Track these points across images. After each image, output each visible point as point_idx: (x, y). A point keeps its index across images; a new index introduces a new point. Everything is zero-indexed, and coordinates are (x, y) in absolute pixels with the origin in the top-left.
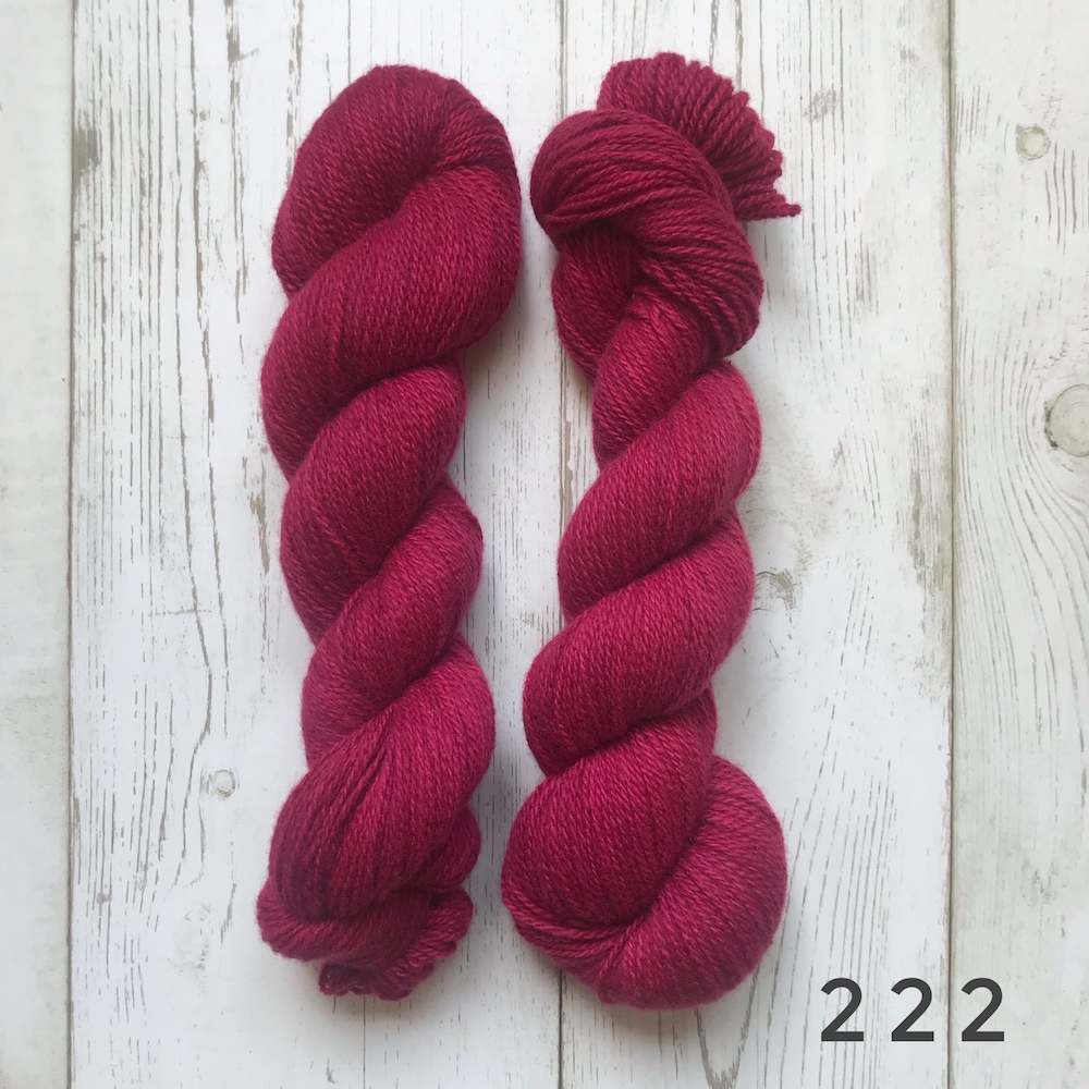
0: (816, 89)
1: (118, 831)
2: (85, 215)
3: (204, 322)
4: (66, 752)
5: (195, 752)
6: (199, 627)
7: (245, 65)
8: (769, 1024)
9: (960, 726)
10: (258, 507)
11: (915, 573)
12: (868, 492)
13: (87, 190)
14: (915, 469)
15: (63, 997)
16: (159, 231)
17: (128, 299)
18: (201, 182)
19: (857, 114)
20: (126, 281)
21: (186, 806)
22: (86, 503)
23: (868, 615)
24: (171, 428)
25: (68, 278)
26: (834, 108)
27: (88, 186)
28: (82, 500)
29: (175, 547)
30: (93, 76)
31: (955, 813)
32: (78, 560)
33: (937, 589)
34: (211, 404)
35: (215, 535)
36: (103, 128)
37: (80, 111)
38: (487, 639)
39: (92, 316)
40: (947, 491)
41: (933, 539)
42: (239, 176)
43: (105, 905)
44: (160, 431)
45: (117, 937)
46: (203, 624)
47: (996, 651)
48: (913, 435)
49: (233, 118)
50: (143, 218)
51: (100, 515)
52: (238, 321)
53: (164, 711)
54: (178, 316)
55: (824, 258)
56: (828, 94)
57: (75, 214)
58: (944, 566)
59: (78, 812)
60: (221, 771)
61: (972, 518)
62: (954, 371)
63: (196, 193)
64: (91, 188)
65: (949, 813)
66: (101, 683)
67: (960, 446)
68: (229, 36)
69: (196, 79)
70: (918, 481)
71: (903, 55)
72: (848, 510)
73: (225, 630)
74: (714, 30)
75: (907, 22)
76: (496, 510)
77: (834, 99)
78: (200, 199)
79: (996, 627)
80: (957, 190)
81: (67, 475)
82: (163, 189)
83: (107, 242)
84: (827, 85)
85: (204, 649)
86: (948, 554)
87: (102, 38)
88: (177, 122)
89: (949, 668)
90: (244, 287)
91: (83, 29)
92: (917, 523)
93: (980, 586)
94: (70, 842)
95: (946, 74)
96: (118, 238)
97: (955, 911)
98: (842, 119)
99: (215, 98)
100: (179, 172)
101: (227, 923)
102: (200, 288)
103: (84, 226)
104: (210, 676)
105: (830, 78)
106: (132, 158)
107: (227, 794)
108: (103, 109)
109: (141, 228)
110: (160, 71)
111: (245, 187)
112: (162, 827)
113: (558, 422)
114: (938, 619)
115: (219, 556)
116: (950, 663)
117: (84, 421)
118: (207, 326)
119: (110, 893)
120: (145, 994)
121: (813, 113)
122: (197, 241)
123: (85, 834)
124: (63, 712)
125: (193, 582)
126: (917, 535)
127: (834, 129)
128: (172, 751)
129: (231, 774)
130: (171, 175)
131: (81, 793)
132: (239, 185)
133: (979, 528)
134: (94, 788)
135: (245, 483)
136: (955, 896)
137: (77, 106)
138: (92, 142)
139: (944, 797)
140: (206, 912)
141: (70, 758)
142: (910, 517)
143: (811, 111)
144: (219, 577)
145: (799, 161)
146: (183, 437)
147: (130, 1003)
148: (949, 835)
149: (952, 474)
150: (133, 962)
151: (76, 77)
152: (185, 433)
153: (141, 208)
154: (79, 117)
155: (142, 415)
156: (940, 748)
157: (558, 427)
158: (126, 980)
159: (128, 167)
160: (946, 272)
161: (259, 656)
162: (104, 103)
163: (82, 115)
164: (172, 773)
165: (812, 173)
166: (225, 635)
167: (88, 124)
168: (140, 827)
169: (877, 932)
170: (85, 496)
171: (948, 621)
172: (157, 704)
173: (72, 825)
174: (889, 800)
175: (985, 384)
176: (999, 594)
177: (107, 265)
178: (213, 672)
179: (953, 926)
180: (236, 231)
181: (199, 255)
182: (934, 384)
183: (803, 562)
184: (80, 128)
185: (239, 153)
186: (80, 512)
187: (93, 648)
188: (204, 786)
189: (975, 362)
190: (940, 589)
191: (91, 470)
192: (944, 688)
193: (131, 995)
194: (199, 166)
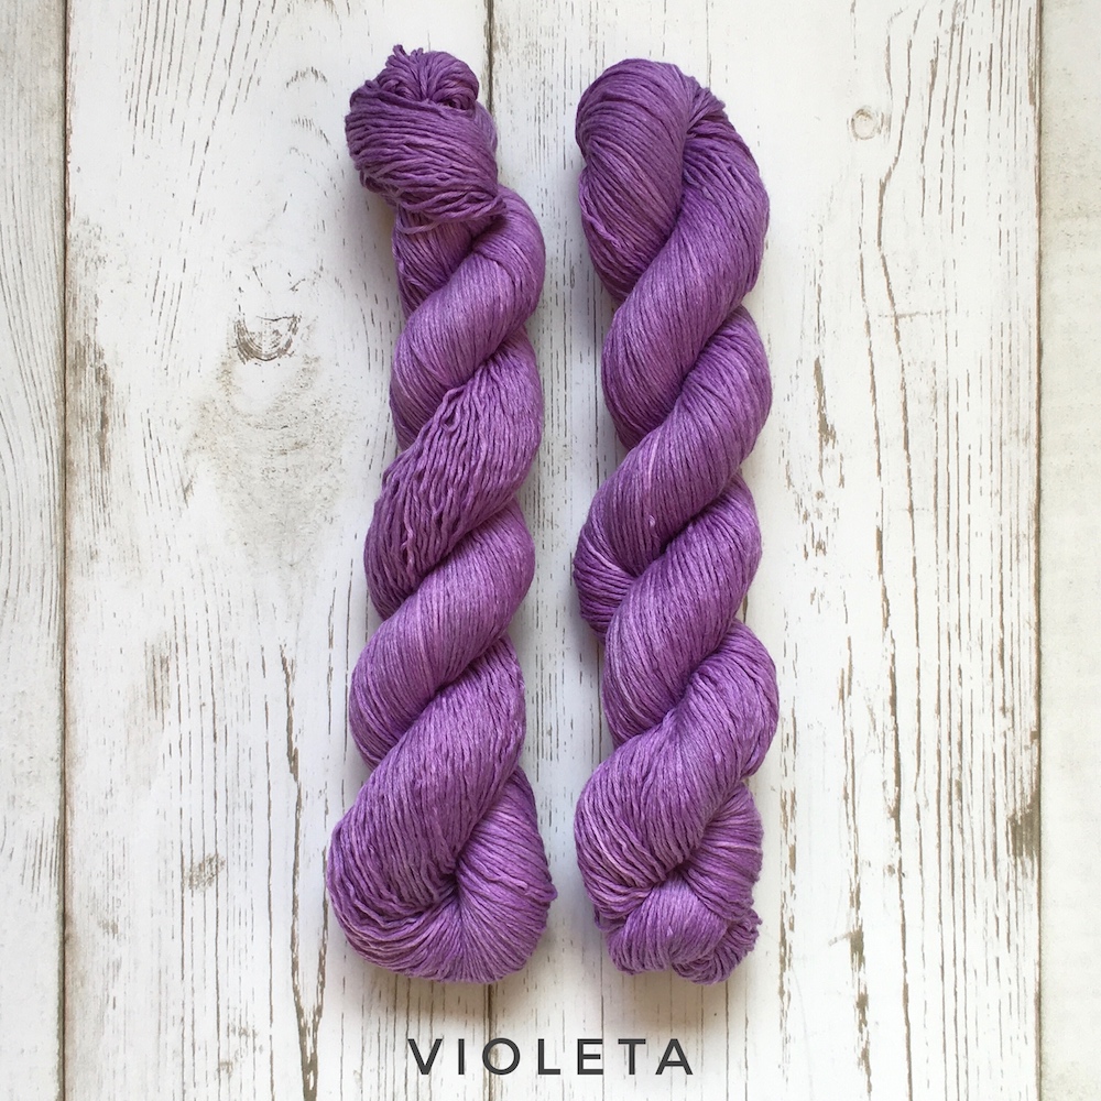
0: (211, 891)
1: (985, 69)
2: (1025, 761)
3: (888, 639)
5: (897, 159)
6: (892, 299)
9: (57, 194)
10: (826, 431)
11: (107, 359)
13: (1023, 789)
14: (104, 473)
16: (939, 741)
17: (975, 665)
18: (892, 795)
20: (978, 685)
21: (908, 98)
22: (1021, 436)
23: (156, 314)
24: (924, 520)
25: (1043, 689)
27: (1022, 793)
29: (919, 388)
33: (82, 343)
34: (880, 547)
35: (875, 400)
36: (1005, 859)
37: (1032, 878)
38: (572, 286)
39: (1015, 645)
40: (71, 448)
41: (85, 395)
42: (850, 801)
44: (937, 517)
46: (889, 302)
47: (18, 274)
48: (107, 511)
49: (857, 867)
50: (958, 757)
51: (1005, 424)
52: (849, 639)
53: (932, 205)
54: (918, 645)
55: (204, 704)
56: (197, 886)
57: (1036, 761)
58: (75, 367)
60: (867, 138)
61: (44, 418)
62: (63, 580)
63: (898, 783)
64: (1018, 791)
67: (57, 498)
69: (900, 912)
70: (102, 459)
71: (115, 929)
72: (178, 429)
73: (863, 295)
75: (111, 964)
77: (191, 879)
78: (894, 775)
80: (59, 777)
81: (1043, 468)
82: (936, 788)
83: (999, 729)
84: (198, 895)
85: (886, 274)
86: (70, 380)
87: (1008, 962)
88: (921, 863)
89: (69, 256)
90: (843, 678)
91: (1030, 972)
92: (103, 414)
93: (36, 346)
95: (68, 906)
96: (987, 735)
99: (878, 891)
100: (918, 807)
102: (893, 677)
103: (1026, 748)
104: (880, 244)
105: (196, 902)
106: (971, 823)
107: (861, 112)
108: (1006, 881)
109: (960, 745)
110: (941, 922)
111: (842, 789)
112: (934, 75)
115: (870, 377)
116: (68, 262)
117: (1024, 528)
118: (884, 634)
121: (214, 864)
122: (896, 729)
125: (899, 349)
126: (103, 401)
128: (922, 160)
129: (856, 136)
130: (927, 804)
131: (1028, 111)
132: (850, 791)
134: (1012, 118)
135: (842, 458)
137: (1036, 885)
138: (1018, 844)
139: (72, 116)
141: (1040, 149)
142: (111, 421)
143: (217, 867)
144: (871, 354)
145: (230, 810)
146: (911, 510)
148: (68, 74)
149: (65, 467)
151: (1037, 918)
152: (908, 515)
153: (961, 767)
154: (1033, 872)
155: (958, 535)
159: (976, 812)
160: (69, 688)
161: (825, 265)
162: (1005, 888)
163: (1029, 876)
165: (216, 797)
166: (863, 290)
167: (1022, 863)
168: (959, 75)
170: (1021, 444)
171: (70, 308)
173: (1038, 73)
174: (133, 112)
175: (29, 565)
176: (16, 337)
177: (998, 704)
180: (852, 740)
181: (894, 713)
182: (85, 565)
183: (226, 371)
184: (1032, 859)
185: (849, 828)
186: (1028, 426)
188: (887, 121)
189: (39, 589)
190: (79, 342)
191: (1015, 472)
194: (896, 814)
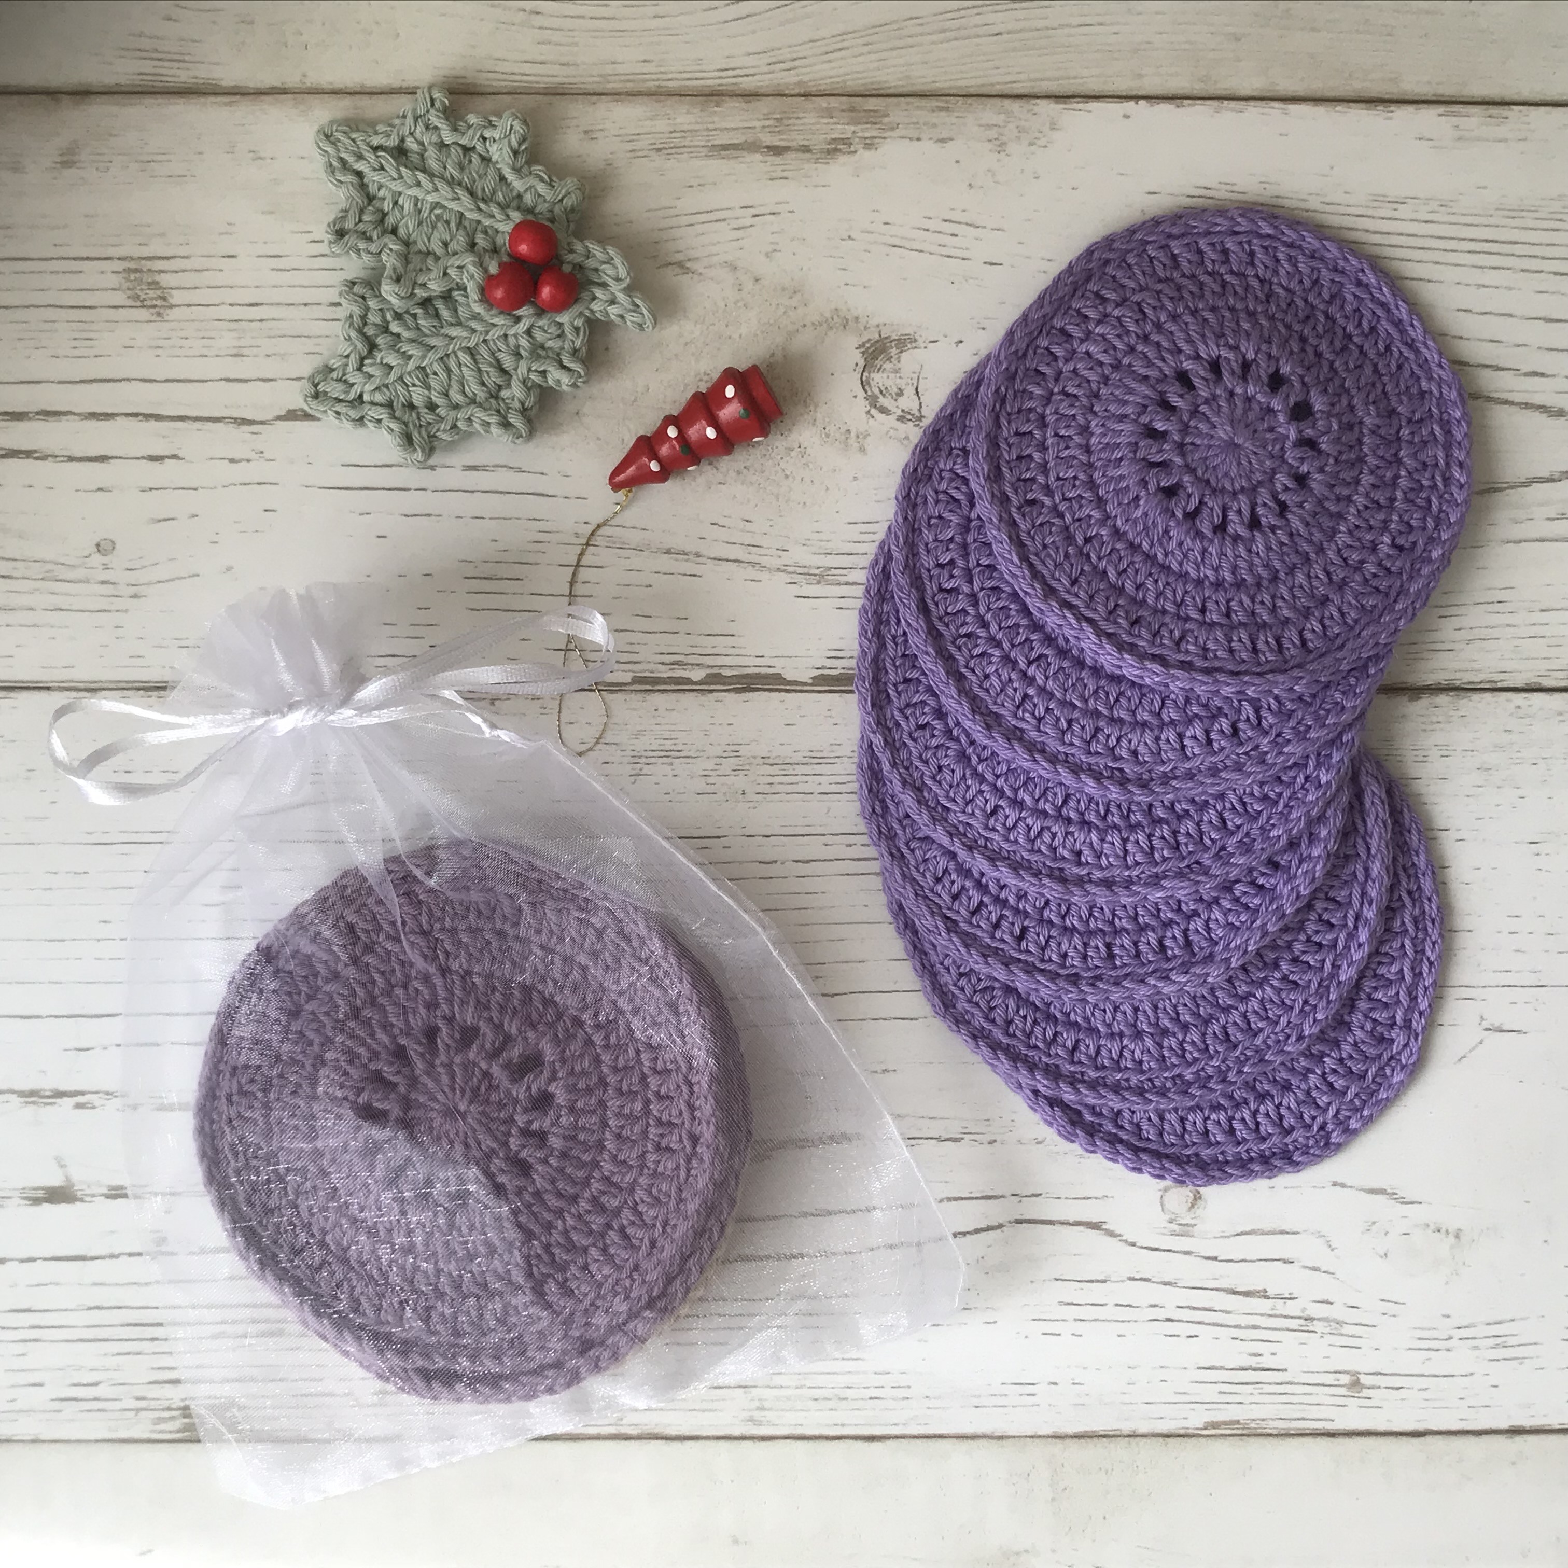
4: (1132, 1439)
7: (80, 1177)
8: (1542, 375)
12: (741, 223)
15: (1500, 1440)
19: (162, 235)
26: (149, 270)
28: (751, 1420)
30: (99, 1410)
31: (1224, 93)
32: (843, 1425)
43: (1364, 1379)
45: (1413, 1362)
59: (1226, 1423)
65: (1226, 102)
66: (1030, 1389)
68: (36, 1201)
74: (28, 454)
76: (768, 789)
79: (943, 31)
94: (1270, 1435)
97: (1374, 94)
98: (168, 258)
101: (1393, 1196)
113: (633, 695)
114: (935, 118)
119: (1347, 1372)
120: (1499, 1319)
123: (1257, 1412)
124: (1073, 1444)
127: (184, 271)
133: (795, 56)
136: (1351, 94)
140: (1374, 1227)
147: (1511, 1341)
150: (1450, 1338)
156: (1127, 117)
157: (640, 696)
158: (1476, 1348)
164: (1166, 1280)
169: (1404, 211)
172: (1062, 1303)
178: (1012, 1219)
179: (1395, 97)
187: (976, 1402)
192: (1036, 109)
193: (1499, 1340)
